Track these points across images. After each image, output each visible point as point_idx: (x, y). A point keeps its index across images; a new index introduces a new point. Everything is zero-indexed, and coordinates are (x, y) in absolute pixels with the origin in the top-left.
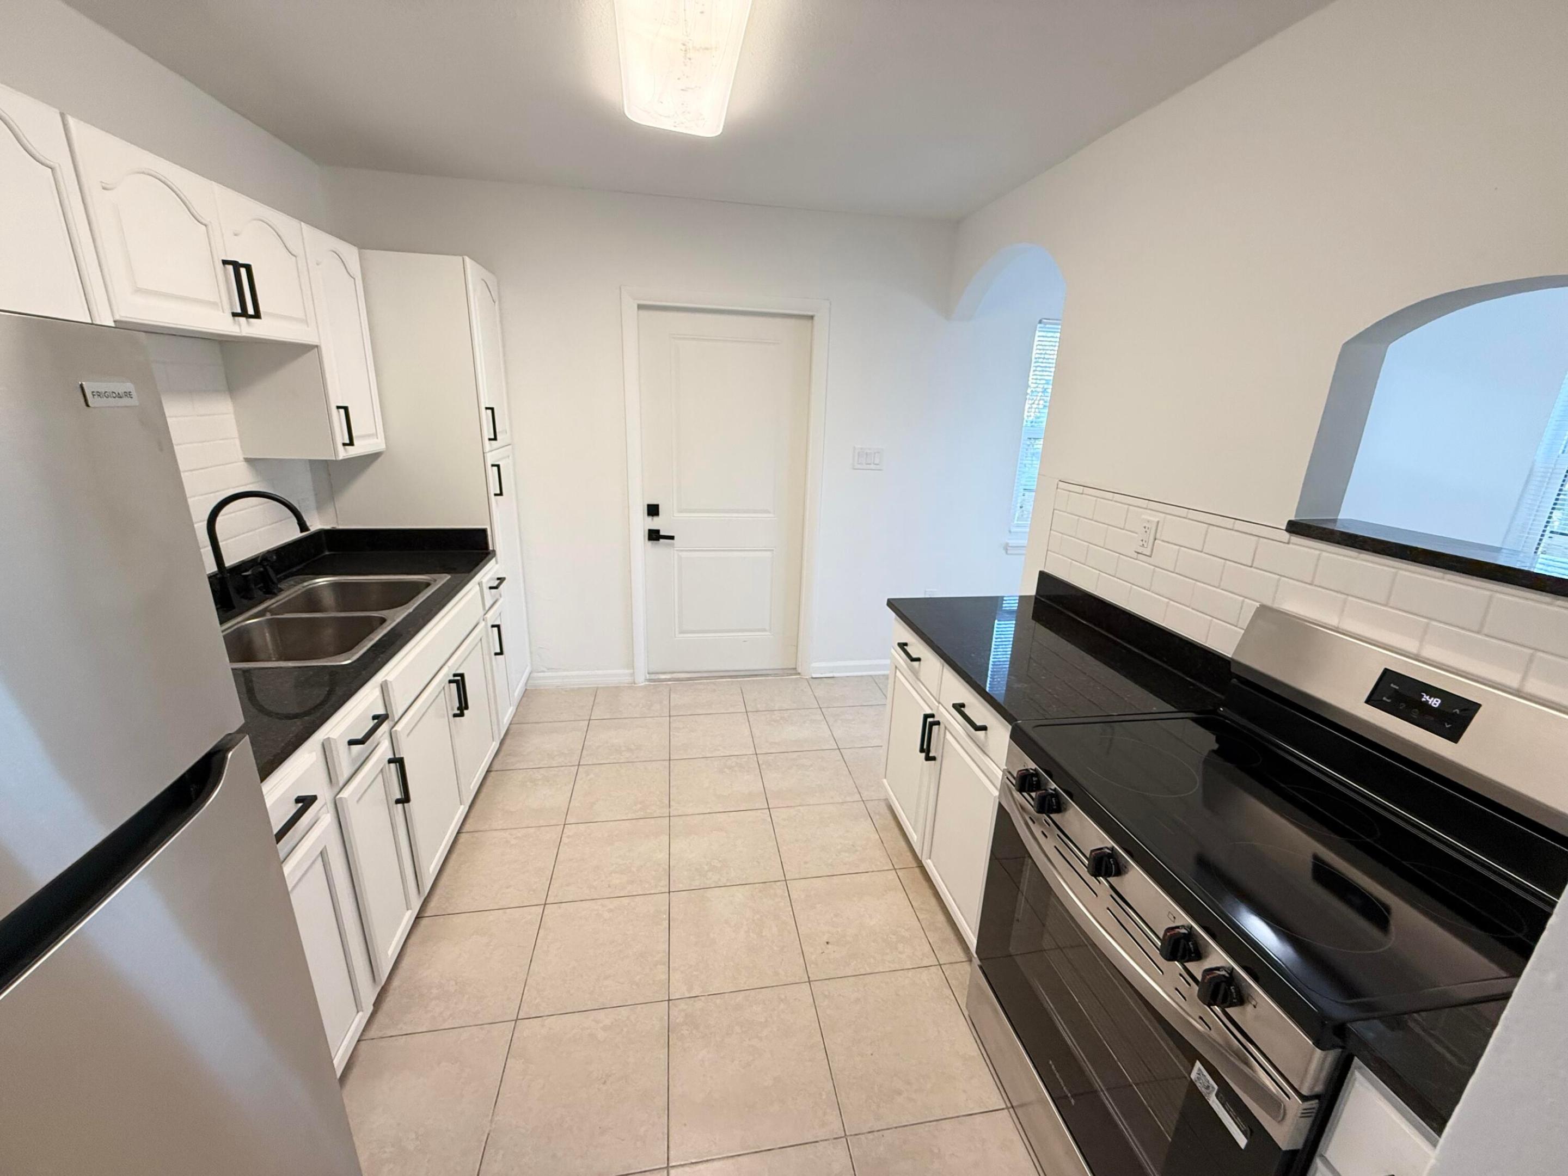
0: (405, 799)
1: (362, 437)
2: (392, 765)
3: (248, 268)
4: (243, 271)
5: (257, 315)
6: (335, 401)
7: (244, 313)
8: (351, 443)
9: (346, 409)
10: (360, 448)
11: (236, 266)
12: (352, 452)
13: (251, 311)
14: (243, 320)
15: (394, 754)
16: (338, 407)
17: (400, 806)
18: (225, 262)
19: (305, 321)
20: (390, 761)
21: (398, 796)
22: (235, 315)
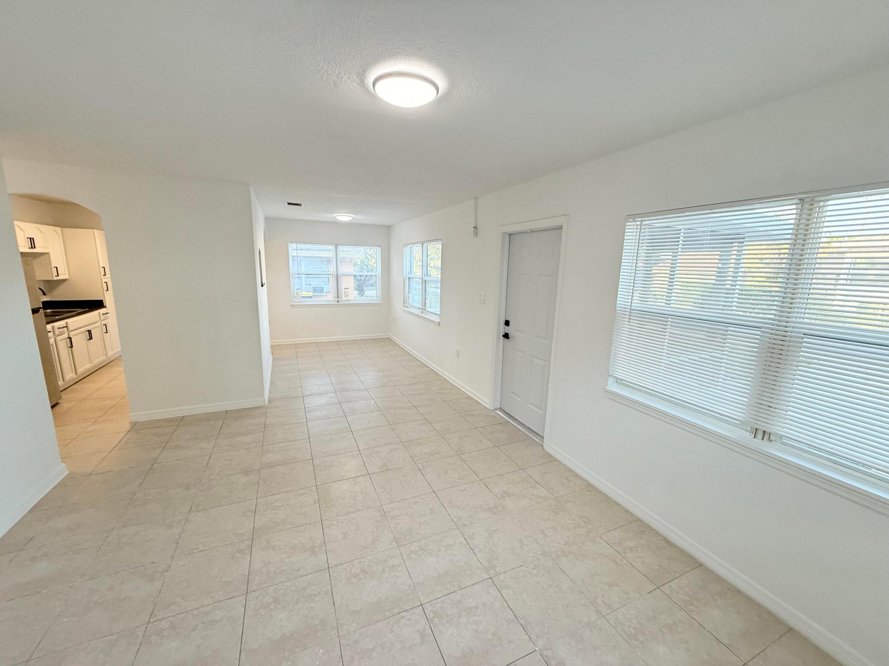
0: (72, 347)
1: (60, 275)
2: (68, 339)
3: (33, 239)
4: (32, 239)
5: (35, 248)
6: (53, 265)
7: (32, 248)
8: (58, 275)
9: (57, 268)
10: (60, 277)
11: (30, 239)
12: (58, 278)
13: (33, 247)
14: (31, 249)
15: (69, 336)
16: (54, 267)
17: (70, 348)
18: (28, 238)
19: (45, 247)
20: (68, 338)
21: (70, 346)
22: (29, 248)
